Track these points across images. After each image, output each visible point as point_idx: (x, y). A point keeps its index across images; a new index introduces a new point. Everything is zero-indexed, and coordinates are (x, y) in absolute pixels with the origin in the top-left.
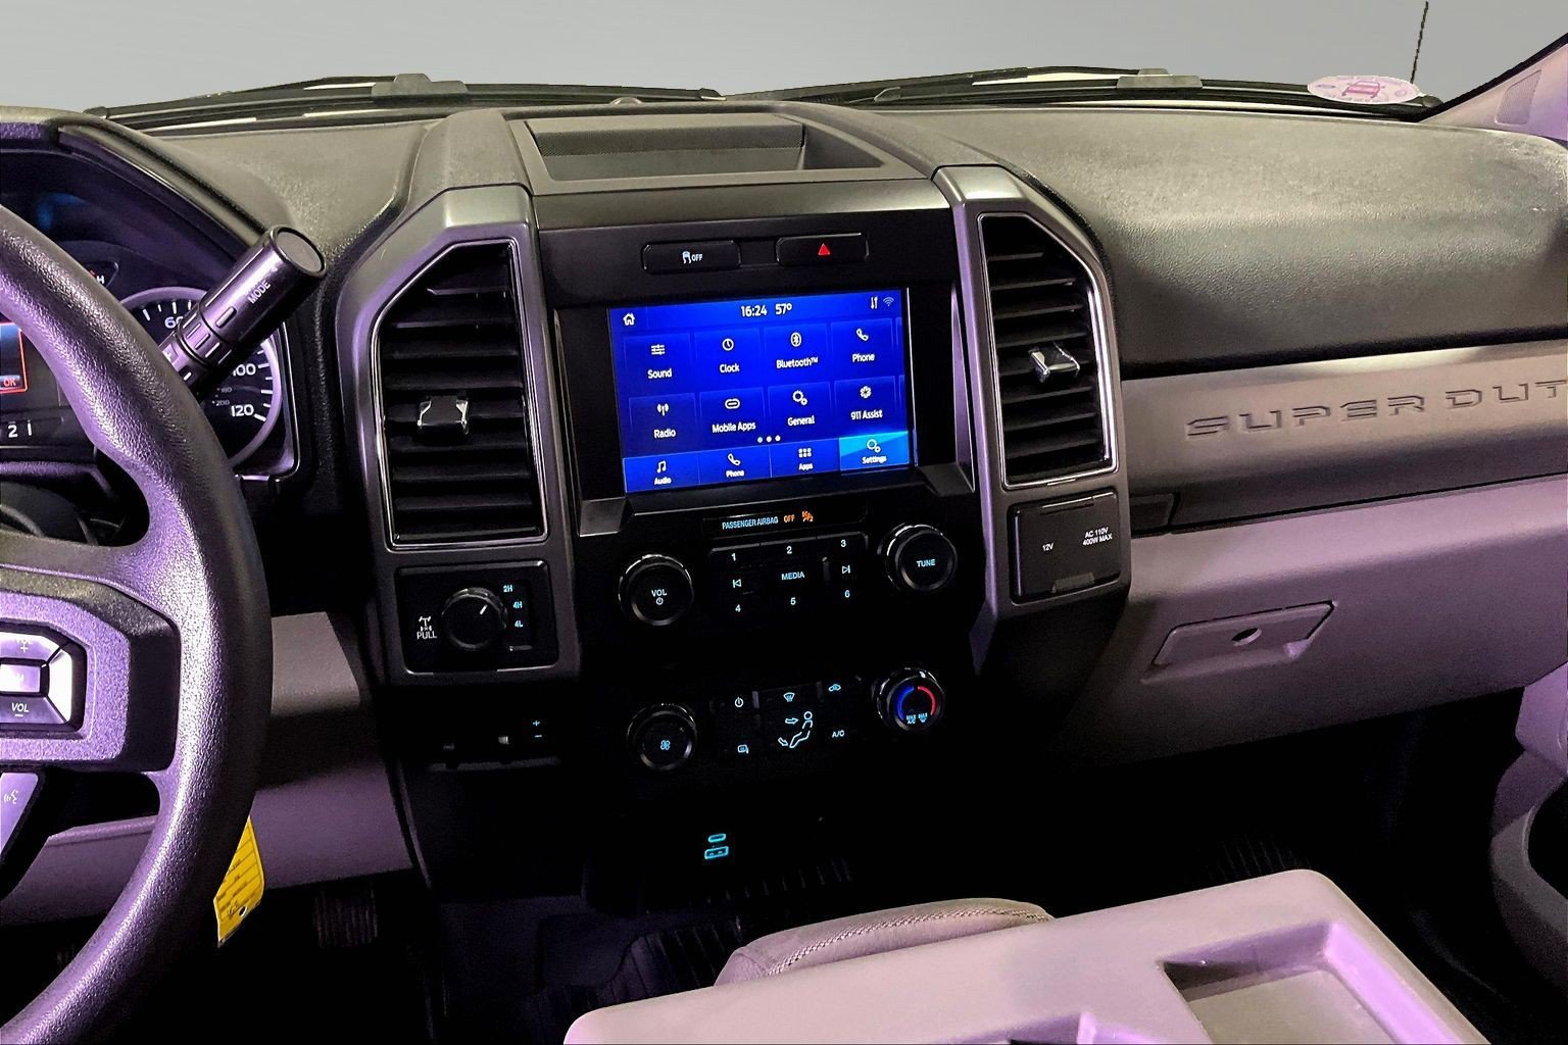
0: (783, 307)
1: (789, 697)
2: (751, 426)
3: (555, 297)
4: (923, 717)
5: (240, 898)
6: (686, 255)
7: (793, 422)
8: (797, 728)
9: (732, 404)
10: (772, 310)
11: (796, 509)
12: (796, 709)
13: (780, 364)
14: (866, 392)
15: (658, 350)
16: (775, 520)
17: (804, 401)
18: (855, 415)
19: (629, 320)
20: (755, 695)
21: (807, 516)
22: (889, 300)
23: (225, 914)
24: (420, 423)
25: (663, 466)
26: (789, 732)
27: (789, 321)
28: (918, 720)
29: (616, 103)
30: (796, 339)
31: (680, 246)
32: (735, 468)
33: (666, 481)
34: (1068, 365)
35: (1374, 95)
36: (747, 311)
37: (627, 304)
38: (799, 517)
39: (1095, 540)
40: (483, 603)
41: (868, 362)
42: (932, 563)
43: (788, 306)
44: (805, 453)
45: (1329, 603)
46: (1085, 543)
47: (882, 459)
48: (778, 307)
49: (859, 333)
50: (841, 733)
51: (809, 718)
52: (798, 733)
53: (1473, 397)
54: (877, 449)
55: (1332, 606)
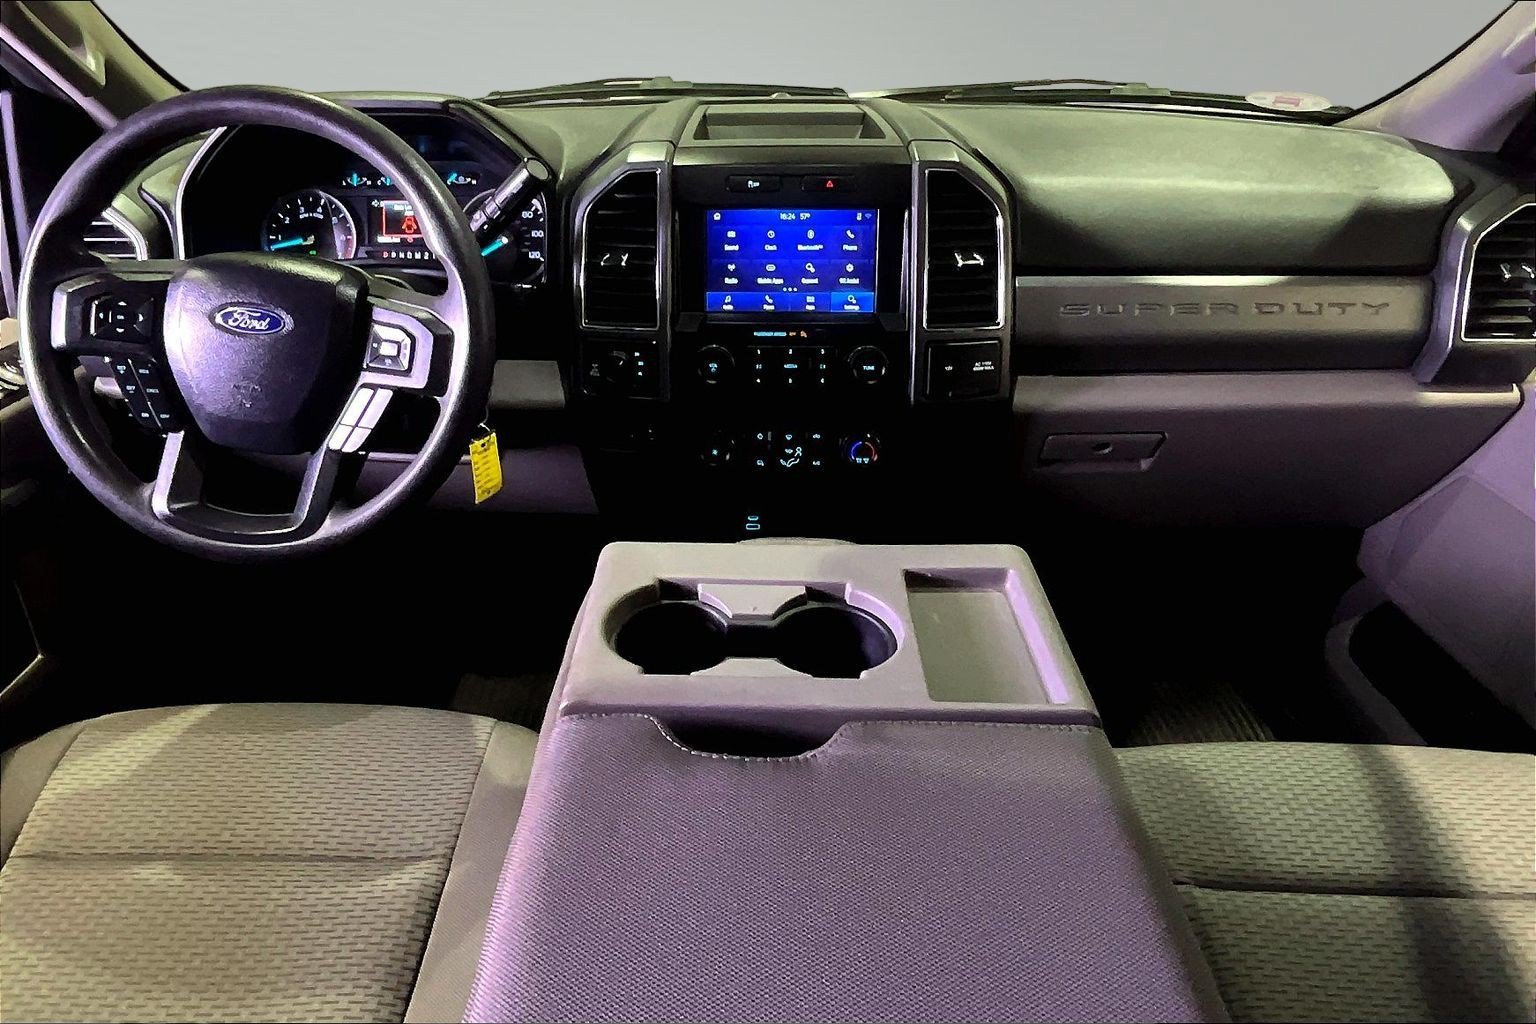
0: (805, 216)
1: (789, 437)
2: (781, 281)
3: (677, 201)
4: (866, 460)
5: (489, 485)
6: (750, 182)
7: (804, 281)
8: (792, 455)
9: (771, 268)
10: (798, 216)
11: (798, 329)
12: (792, 445)
13: (800, 248)
14: (850, 268)
15: (731, 234)
16: (784, 334)
17: (812, 270)
18: (842, 281)
19: (717, 217)
20: (769, 434)
21: (803, 334)
22: (868, 216)
23: (480, 491)
24: (602, 264)
25: (728, 299)
26: (787, 457)
27: (808, 224)
28: (863, 461)
29: (774, 96)
30: (811, 234)
31: (748, 178)
32: (769, 304)
33: (730, 307)
34: (977, 262)
35: (1297, 105)
36: (783, 216)
37: (717, 208)
38: (798, 334)
39: (982, 368)
40: (622, 359)
41: (853, 251)
42: (872, 368)
43: (808, 215)
44: (810, 299)
45: (1163, 434)
46: (974, 369)
47: (857, 308)
48: (802, 215)
49: (849, 233)
50: (818, 463)
51: (799, 451)
52: (793, 457)
53: (1276, 309)
54: (854, 302)
55: (1164, 436)
